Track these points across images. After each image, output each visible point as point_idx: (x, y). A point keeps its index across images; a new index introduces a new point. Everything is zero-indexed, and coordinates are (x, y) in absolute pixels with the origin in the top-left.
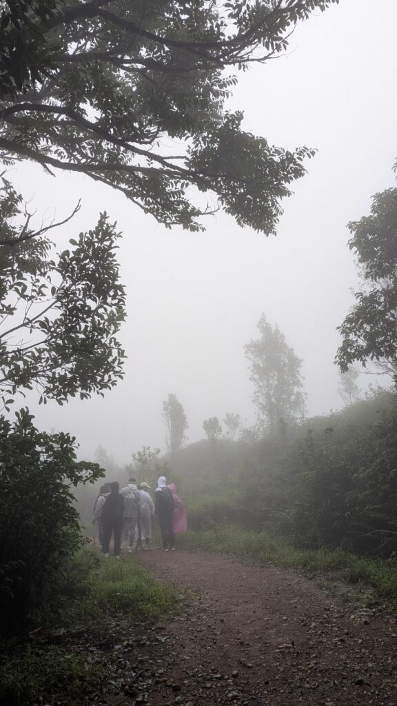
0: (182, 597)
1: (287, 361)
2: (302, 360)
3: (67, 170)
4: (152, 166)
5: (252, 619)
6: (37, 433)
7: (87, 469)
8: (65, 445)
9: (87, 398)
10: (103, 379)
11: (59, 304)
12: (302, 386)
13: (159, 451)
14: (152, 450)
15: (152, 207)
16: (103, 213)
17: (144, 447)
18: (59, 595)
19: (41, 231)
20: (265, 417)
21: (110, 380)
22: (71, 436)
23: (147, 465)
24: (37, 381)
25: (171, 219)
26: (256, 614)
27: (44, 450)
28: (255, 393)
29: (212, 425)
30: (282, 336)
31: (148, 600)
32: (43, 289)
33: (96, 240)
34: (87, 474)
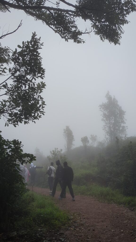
0: (72, 217)
1: (119, 112)
2: (125, 112)
3: (16, 9)
4: (58, 7)
5: (106, 231)
6: (3, 139)
7: (27, 157)
8: (16, 146)
9: (27, 123)
10: (35, 115)
11: (13, 77)
12: (125, 123)
13: (61, 150)
14: (59, 150)
15: (59, 29)
16: (34, 33)
17: (55, 148)
18: (15, 215)
19: (2, 36)
20: (108, 136)
21: (38, 115)
22: (19, 141)
23: (57, 156)
24: (4, 116)
25: (68, 37)
26: (108, 227)
27: (7, 148)
28: (104, 126)
29: (85, 140)
30: (117, 101)
31: (56, 219)
32: (5, 70)
33: (31, 46)
34: (28, 159)
